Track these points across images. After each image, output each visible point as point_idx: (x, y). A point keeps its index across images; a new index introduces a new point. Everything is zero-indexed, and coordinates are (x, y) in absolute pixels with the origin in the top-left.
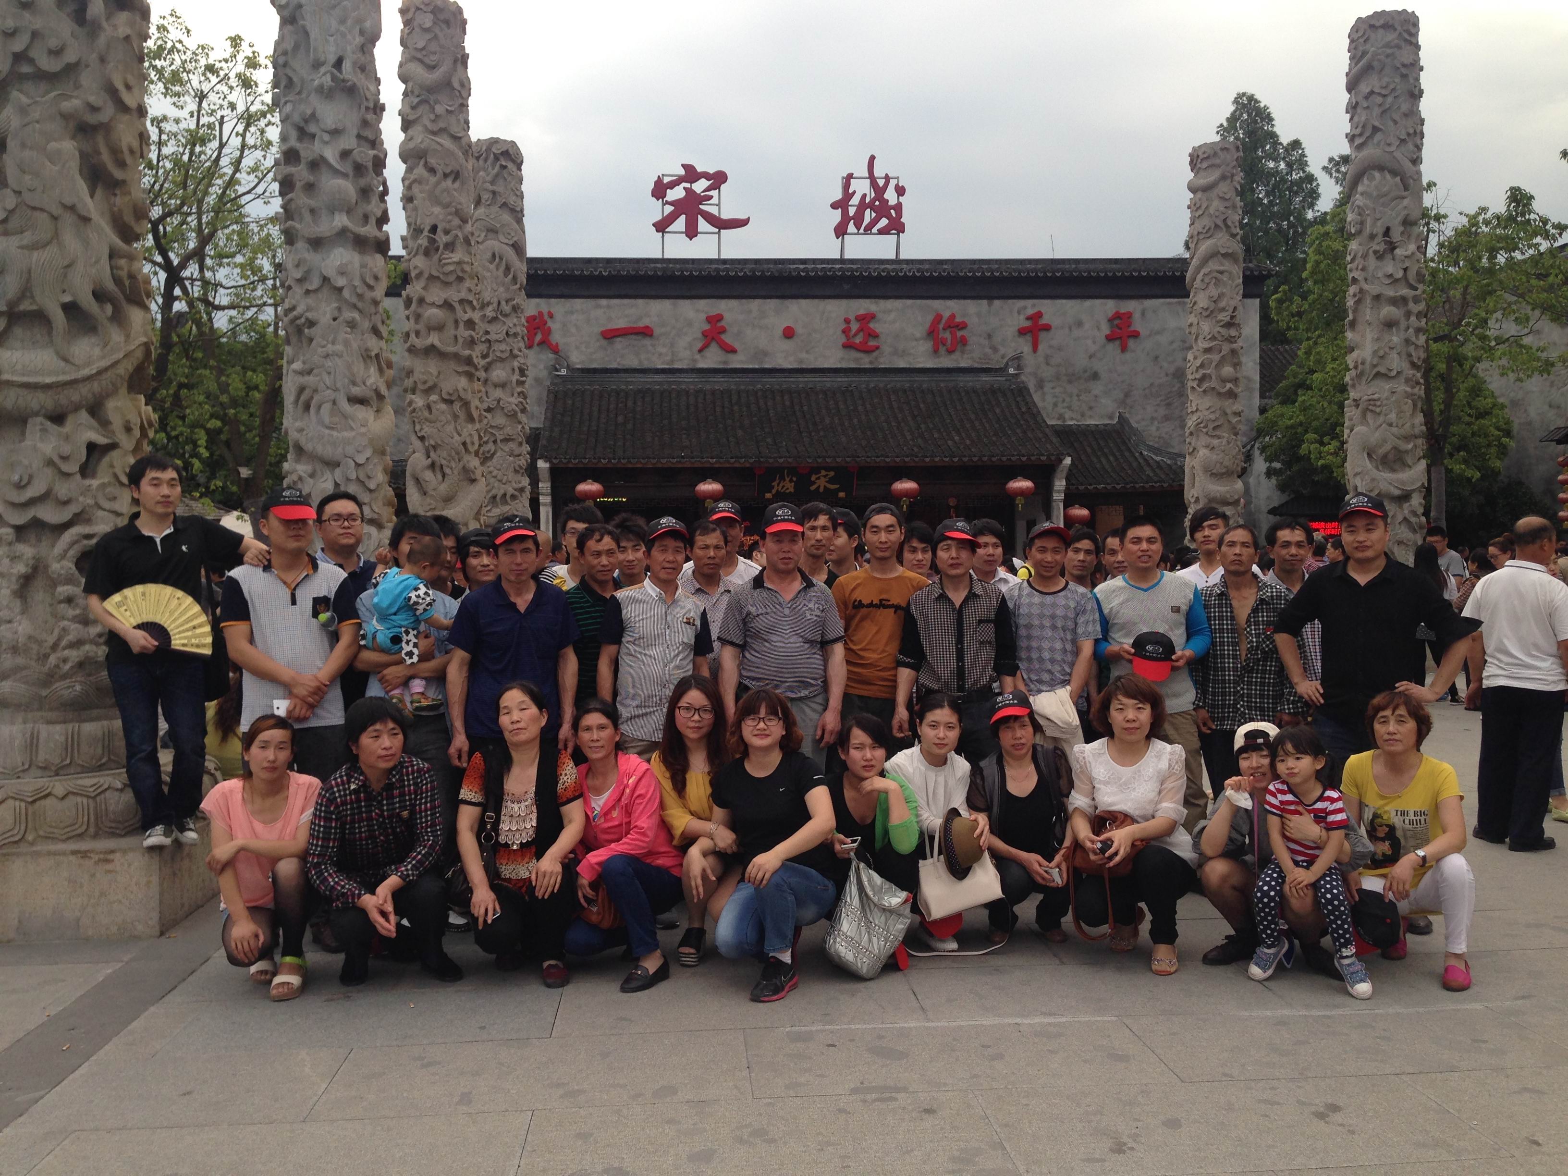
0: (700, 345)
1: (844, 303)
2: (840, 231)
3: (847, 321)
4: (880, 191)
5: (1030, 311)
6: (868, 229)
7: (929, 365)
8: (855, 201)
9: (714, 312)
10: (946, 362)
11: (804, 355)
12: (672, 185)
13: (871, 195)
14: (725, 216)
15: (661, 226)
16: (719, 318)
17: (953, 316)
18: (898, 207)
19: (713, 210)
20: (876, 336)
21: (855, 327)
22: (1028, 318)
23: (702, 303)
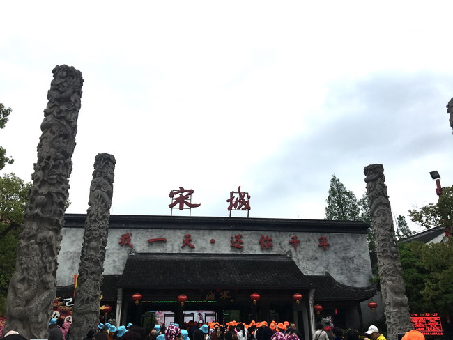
0: (182, 245)
1: (231, 232)
2: (230, 209)
3: (232, 238)
4: (242, 197)
5: (293, 236)
6: (239, 209)
7: (261, 253)
8: (234, 200)
9: (187, 234)
10: (265, 253)
11: (217, 249)
12: (176, 193)
13: (239, 198)
14: (192, 203)
15: (171, 206)
16: (189, 236)
17: (267, 237)
18: (248, 202)
19: (189, 201)
20: (242, 243)
21: (235, 240)
22: (292, 238)
23: (183, 231)
